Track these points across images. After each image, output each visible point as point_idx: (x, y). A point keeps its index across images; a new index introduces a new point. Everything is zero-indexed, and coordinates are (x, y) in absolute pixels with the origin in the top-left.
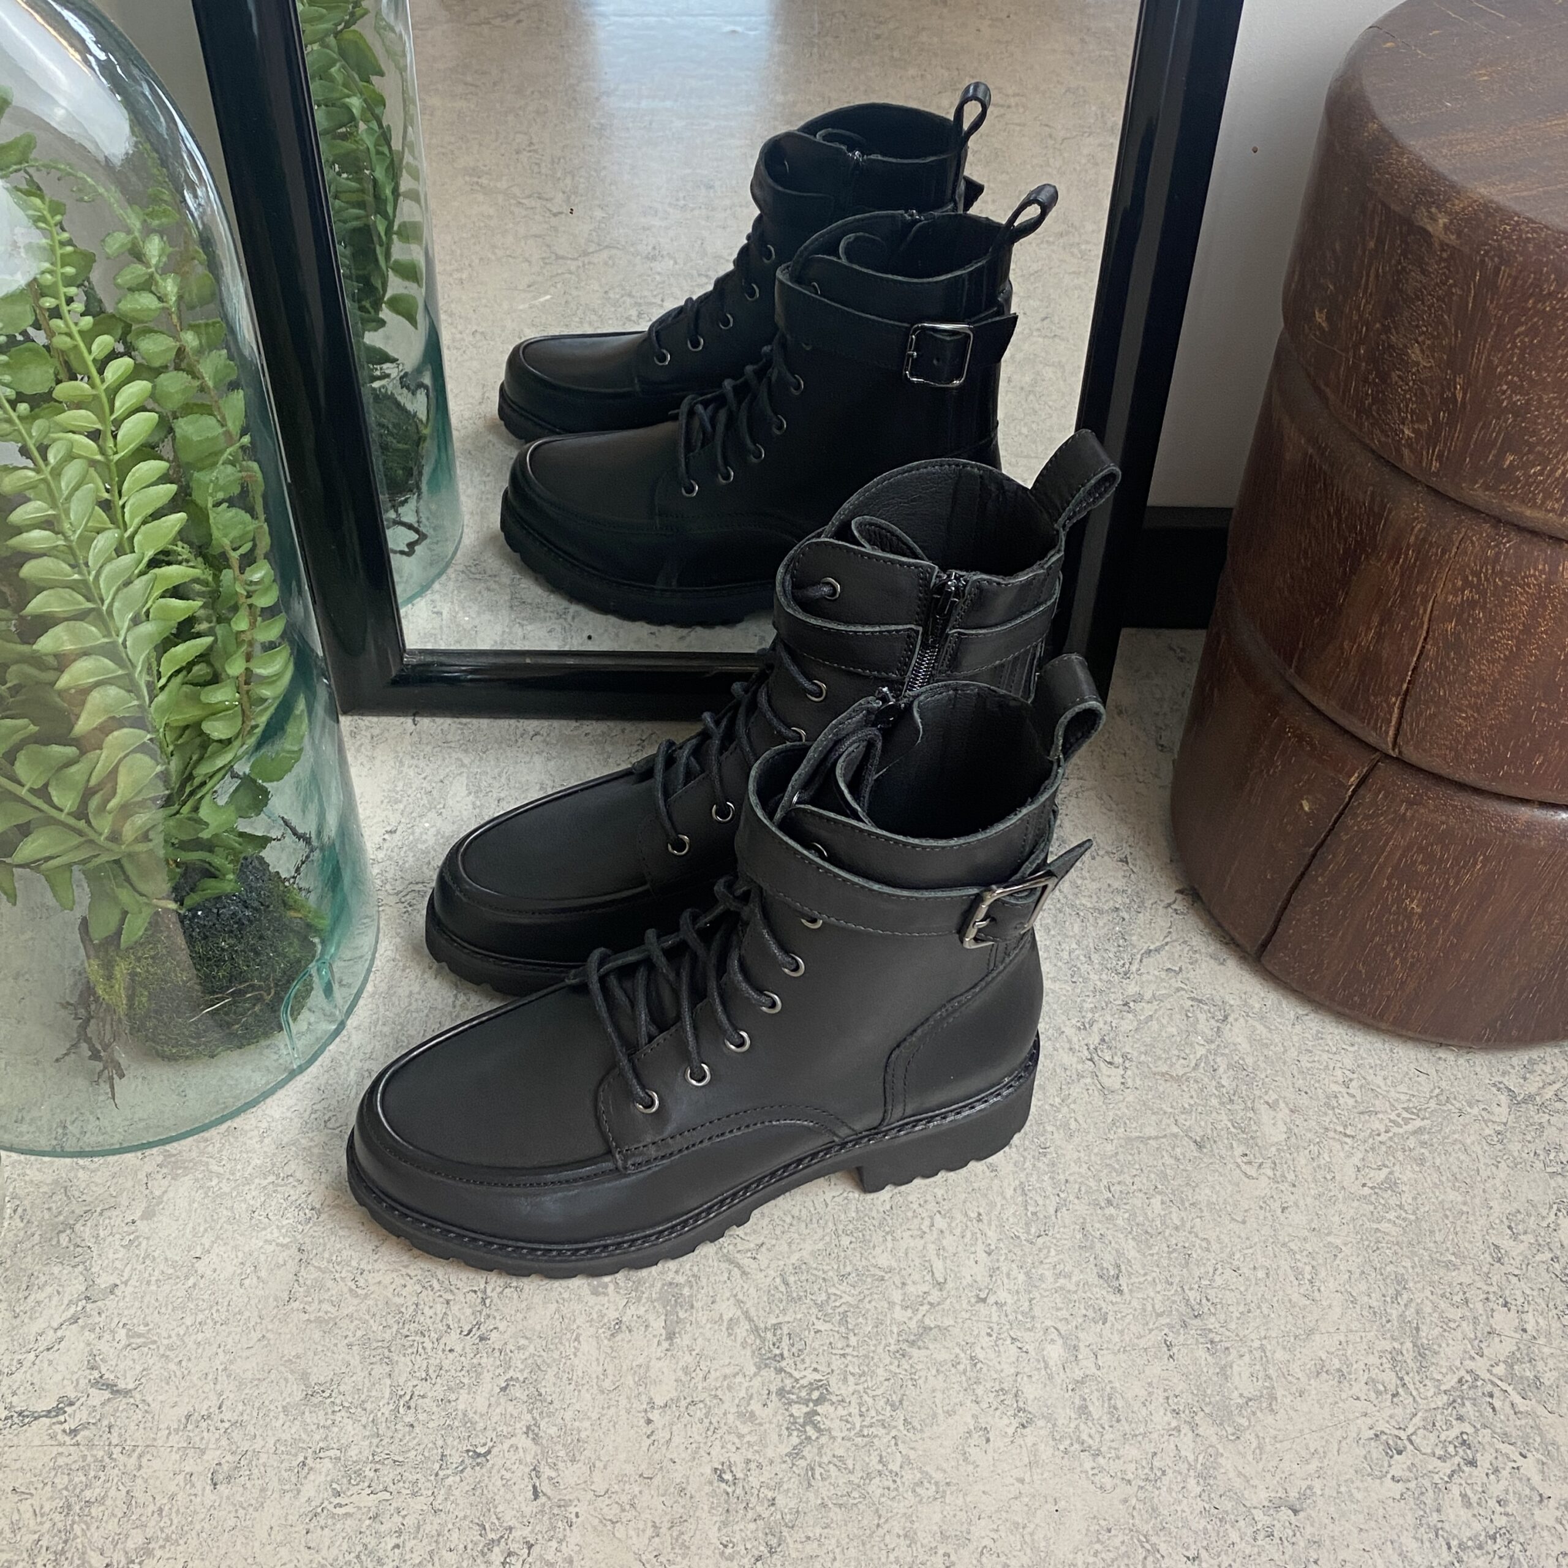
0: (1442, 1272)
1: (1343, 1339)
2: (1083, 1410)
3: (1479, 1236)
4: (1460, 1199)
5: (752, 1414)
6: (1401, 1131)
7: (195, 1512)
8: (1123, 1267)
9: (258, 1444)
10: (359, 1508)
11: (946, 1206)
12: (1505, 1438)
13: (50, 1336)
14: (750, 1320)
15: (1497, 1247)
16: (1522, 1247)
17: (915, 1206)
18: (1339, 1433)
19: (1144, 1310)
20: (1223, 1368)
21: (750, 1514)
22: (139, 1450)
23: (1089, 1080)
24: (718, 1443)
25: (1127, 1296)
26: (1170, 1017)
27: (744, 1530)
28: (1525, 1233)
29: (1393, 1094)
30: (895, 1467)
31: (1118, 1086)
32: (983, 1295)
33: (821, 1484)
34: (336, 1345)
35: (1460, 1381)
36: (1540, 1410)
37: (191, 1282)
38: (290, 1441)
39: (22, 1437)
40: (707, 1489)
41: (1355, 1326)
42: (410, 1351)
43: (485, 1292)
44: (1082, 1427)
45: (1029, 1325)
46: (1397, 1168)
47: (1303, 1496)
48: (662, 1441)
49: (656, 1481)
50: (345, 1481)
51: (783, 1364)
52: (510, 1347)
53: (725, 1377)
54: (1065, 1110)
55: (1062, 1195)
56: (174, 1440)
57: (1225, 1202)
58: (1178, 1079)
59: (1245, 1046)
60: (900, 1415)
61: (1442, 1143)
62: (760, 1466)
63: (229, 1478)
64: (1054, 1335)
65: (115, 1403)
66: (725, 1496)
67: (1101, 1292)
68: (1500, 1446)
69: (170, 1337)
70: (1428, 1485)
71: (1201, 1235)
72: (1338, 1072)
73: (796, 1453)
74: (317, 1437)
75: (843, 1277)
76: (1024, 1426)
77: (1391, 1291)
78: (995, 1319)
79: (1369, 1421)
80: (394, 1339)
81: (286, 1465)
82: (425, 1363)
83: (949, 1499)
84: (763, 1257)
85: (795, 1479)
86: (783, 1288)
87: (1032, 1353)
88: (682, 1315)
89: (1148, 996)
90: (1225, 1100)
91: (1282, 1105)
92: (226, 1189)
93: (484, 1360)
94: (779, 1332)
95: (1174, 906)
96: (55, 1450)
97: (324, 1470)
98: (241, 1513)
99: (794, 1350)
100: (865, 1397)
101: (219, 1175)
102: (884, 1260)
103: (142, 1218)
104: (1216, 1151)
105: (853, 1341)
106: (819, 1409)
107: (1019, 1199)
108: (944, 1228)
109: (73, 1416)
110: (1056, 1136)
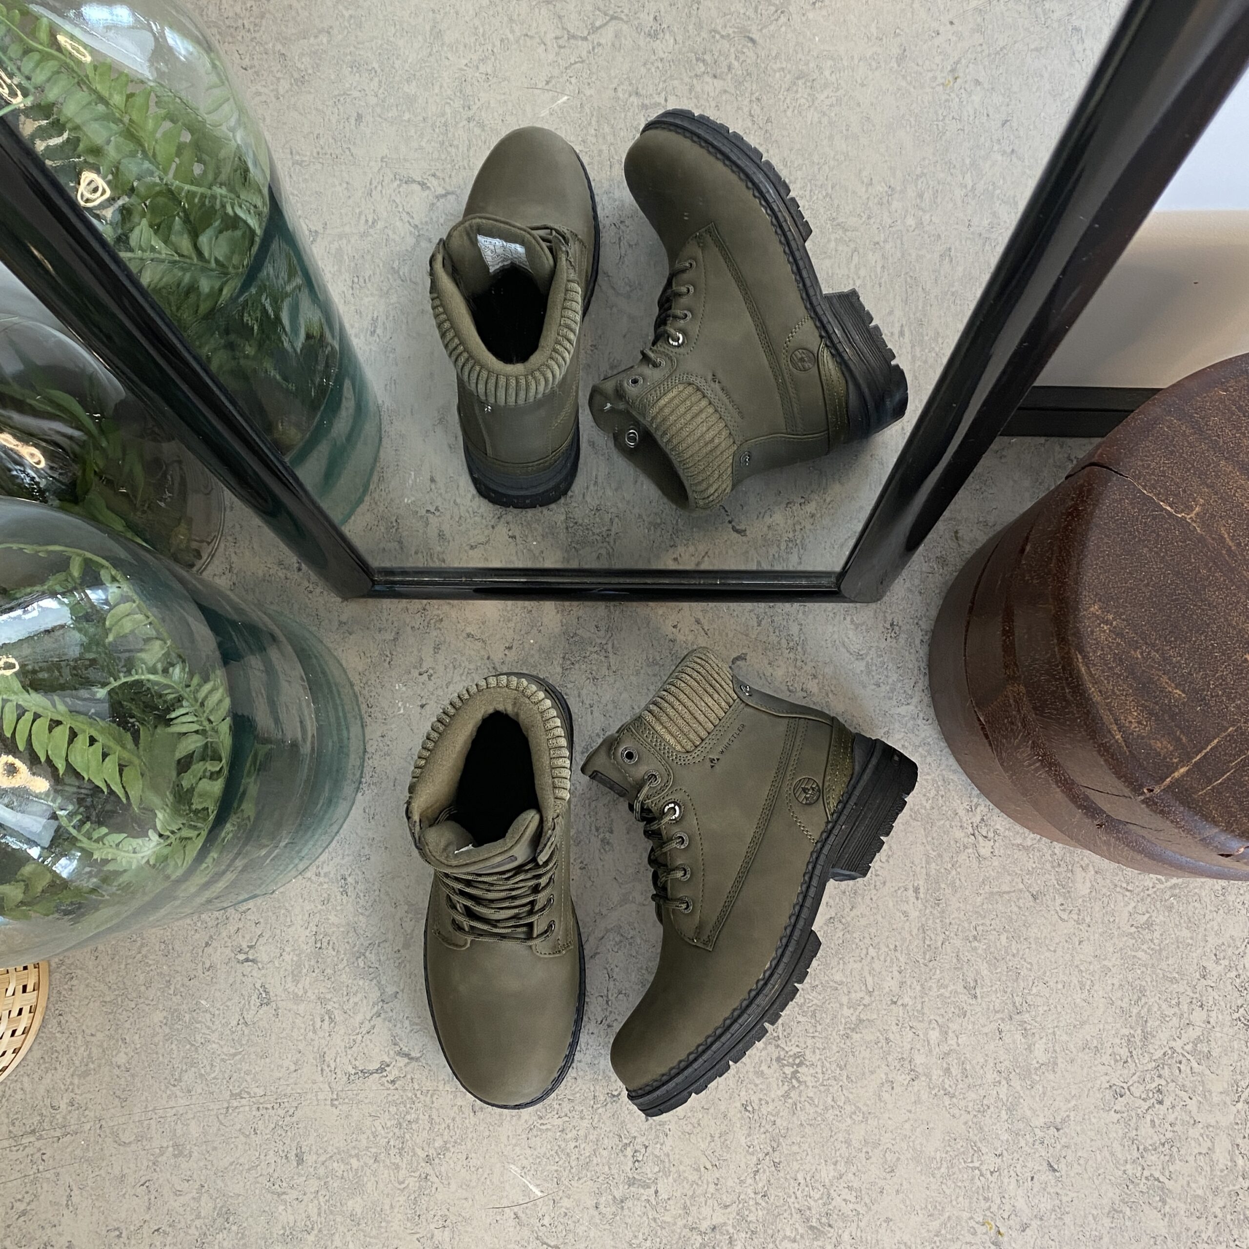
0: (1167, 984)
1: (1101, 1027)
2: (947, 1070)
3: (1195, 961)
4: (1189, 935)
5: (762, 1072)
6: (1162, 886)
8: (979, 982)
10: (553, 1126)
11: (876, 940)
12: (1183, 1088)
15: (1204, 968)
16: (1220, 968)
17: (857, 941)
18: (1090, 1085)
19: (988, 1009)
20: (1029, 1046)
21: (762, 1130)
23: (971, 850)
24: (744, 1089)
25: (979, 1000)
27: (759, 1139)
28: (1224, 958)
30: (841, 1104)
31: (989, 854)
32: (895, 999)
33: (800, 1113)
35: (1164, 1054)
36: (1207, 1072)
39: (366, 1084)
40: (739, 1115)
41: (1110, 1020)
44: (946, 1080)
45: (921, 1019)
47: (1063, 1121)
49: (712, 1111)
51: (780, 1042)
54: (954, 872)
55: (947, 933)
57: (1045, 937)
58: (1026, 849)
60: (845, 1073)
61: (1186, 896)
62: (767, 1103)
64: (934, 1025)
65: (412, 1065)
66: (748, 1119)
67: (964, 997)
68: (1178, 1092)
70: (1133, 1114)
71: (1028, 960)
73: (786, 1096)
75: (814, 988)
76: (913, 1080)
77: (1135, 997)
78: (901, 1014)
79: (1107, 1078)
85: (787, 1110)
87: (921, 1036)
90: (1055, 864)
91: (1091, 868)
96: (386, 1092)
100: (825, 1062)
102: (838, 977)
103: (403, 947)
104: (1044, 901)
105: (819, 1028)
106: (799, 1069)
107: (921, 936)
108: (874, 955)
109: (390, 1072)
110: (947, 891)
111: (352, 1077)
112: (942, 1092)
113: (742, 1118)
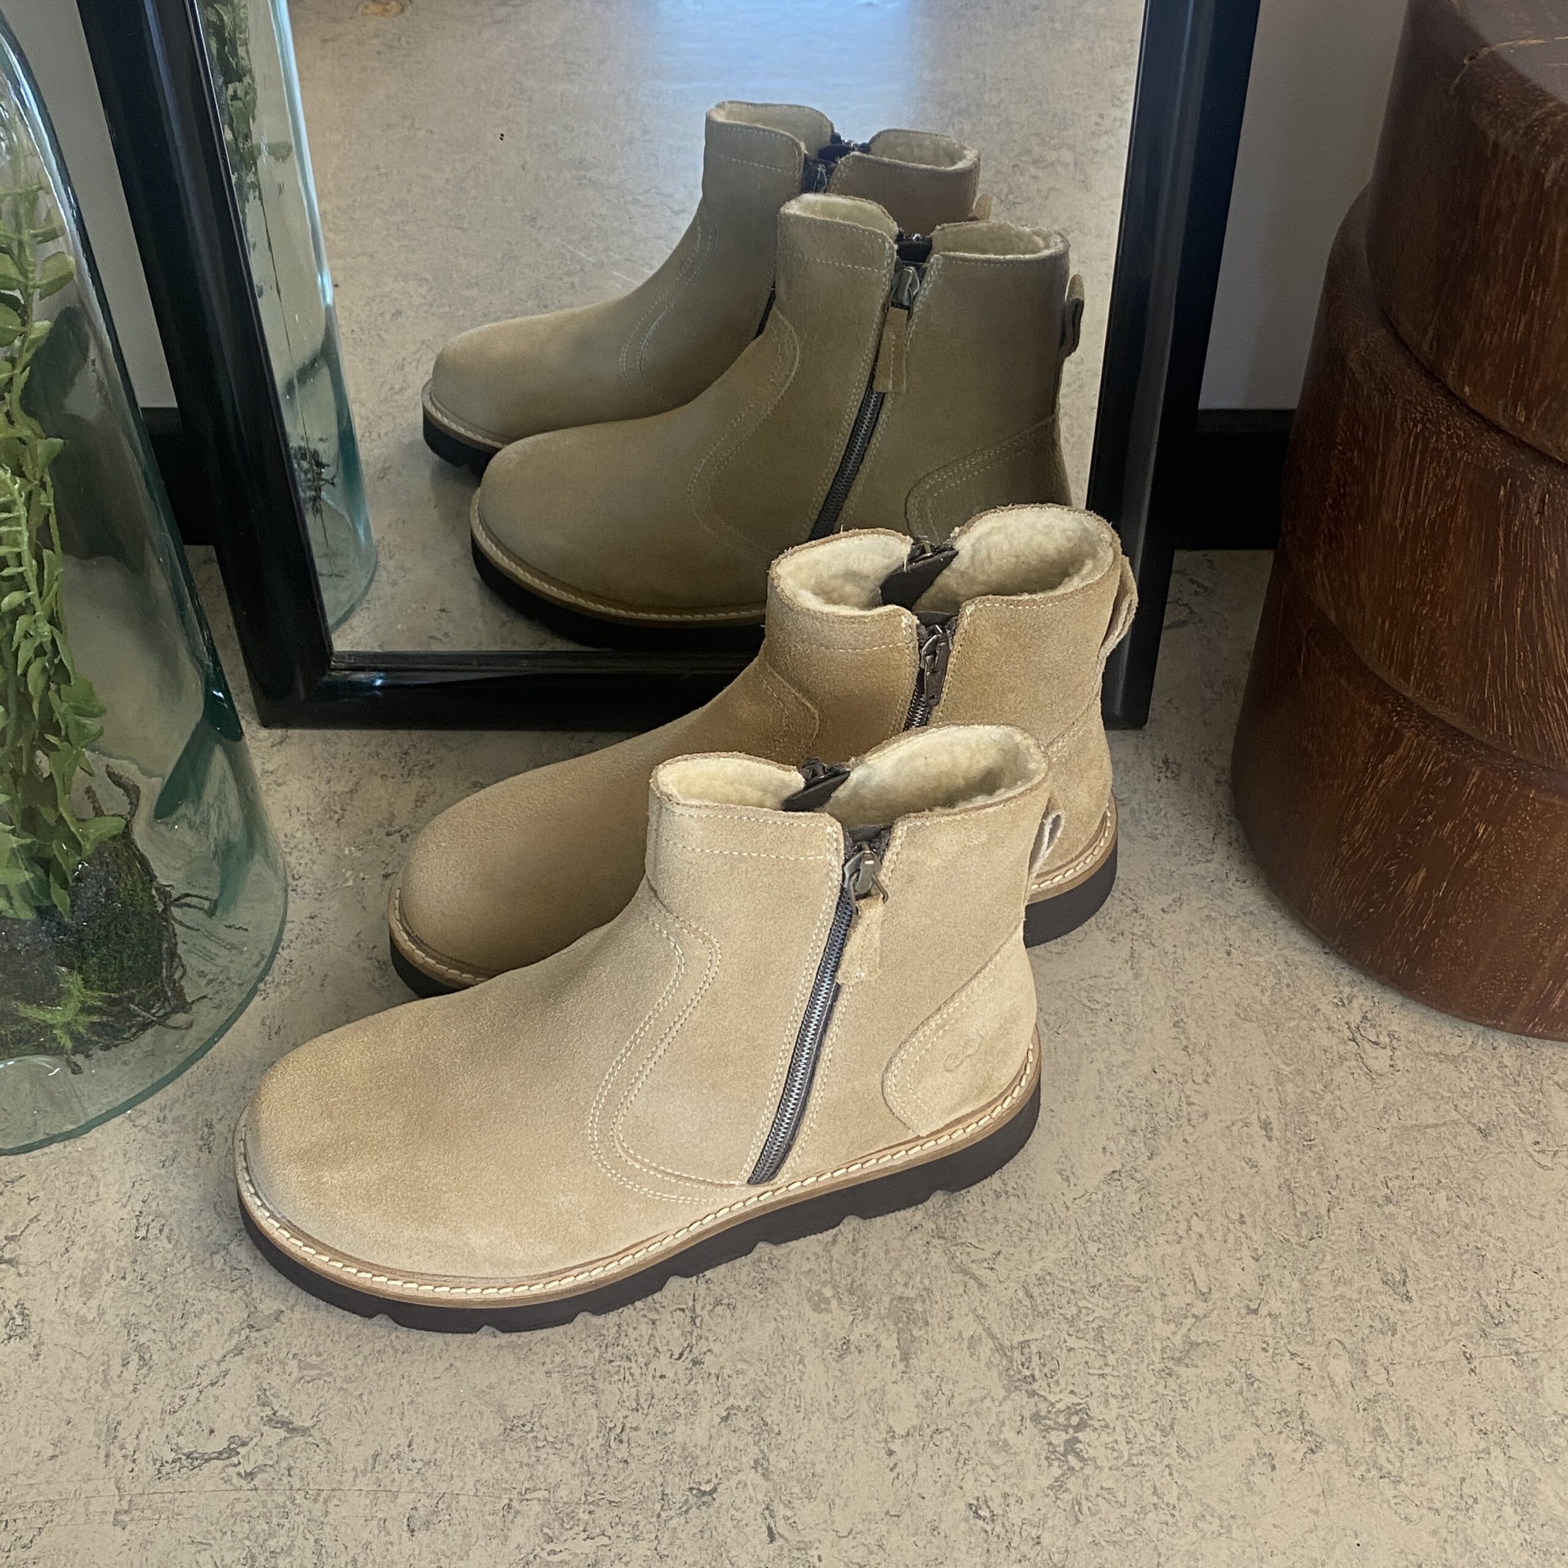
2: (1378, 1432)
5: (1006, 1442)
8: (1409, 1273)
9: (457, 1484)
10: (576, 1555)
11: (1203, 1207)
13: (213, 1370)
14: (994, 1337)
19: (1437, 1318)
20: (1532, 1383)
21: (1014, 1555)
22: (324, 1494)
23: (1353, 1063)
24: (970, 1475)
25: (1417, 1303)
30: (1173, 1501)
31: (1387, 1069)
32: (1253, 1306)
33: (1090, 1520)
34: (532, 1373)
38: (492, 1481)
39: (193, 1481)
42: (616, 1377)
43: (694, 1310)
44: (1379, 1451)
45: (1309, 1339)
48: (906, 1475)
49: (906, 1518)
50: (557, 1525)
51: (1035, 1386)
52: (727, 1371)
53: (971, 1402)
54: (1329, 1097)
55: (1334, 1193)
56: (362, 1482)
57: (1519, 1196)
58: (1453, 1059)
60: (1172, 1441)
62: (1020, 1501)
63: (427, 1524)
64: (1337, 1349)
65: (293, 1442)
66: (983, 1534)
67: (1386, 1300)
69: (346, 1367)
71: (1494, 1234)
73: (1058, 1486)
74: (522, 1478)
75: (1094, 1288)
76: (1311, 1450)
78: (1270, 1332)
80: (598, 1364)
81: (489, 1508)
82: (634, 1390)
83: (1235, 1530)
84: (1001, 1266)
85: (1061, 1515)
86: (1026, 1302)
87: (1316, 1369)
88: (916, 1333)
90: (1509, 1081)
93: (699, 1388)
94: (1026, 1351)
96: (232, 1496)
97: (532, 1513)
99: (1046, 1370)
100: (1131, 1422)
102: (1139, 1269)
104: (1504, 1139)
105: (1112, 1359)
106: (1080, 1435)
107: (1285, 1198)
108: (1203, 1232)
109: (247, 1457)
110: (1321, 1126)
111: (167, 1468)
113: (971, 1532)
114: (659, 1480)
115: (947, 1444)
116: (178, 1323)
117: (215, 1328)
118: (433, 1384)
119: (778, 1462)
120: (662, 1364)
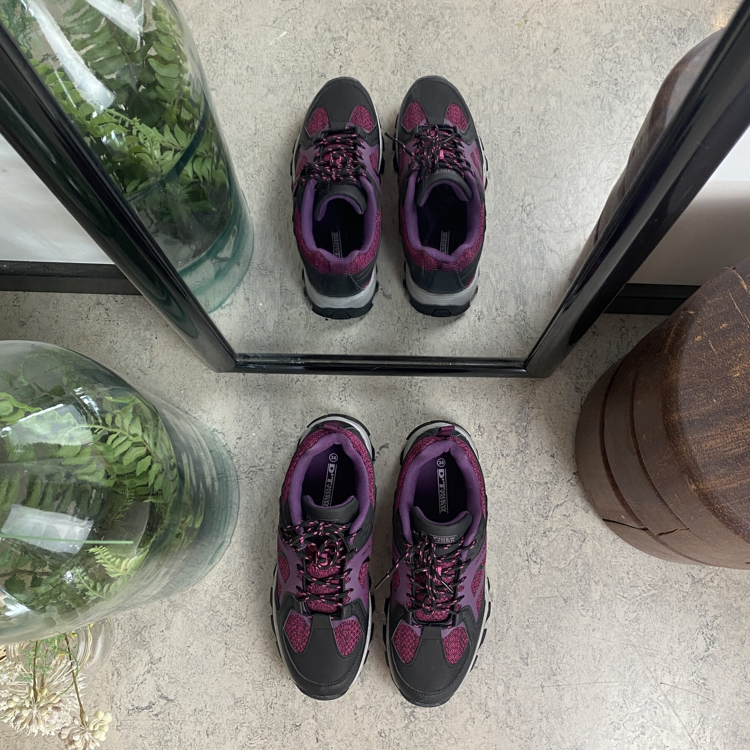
0: (649, 658)
1: (606, 685)
2: (509, 712)
3: (666, 643)
4: (662, 626)
5: (392, 712)
6: (646, 595)
7: (203, 745)
8: (529, 654)
9: (221, 720)
10: (258, 745)
12: (658, 724)
13: (141, 678)
15: (672, 647)
16: (681, 648)
19: (535, 672)
20: (561, 696)
22: (180, 722)
23: (526, 570)
24: (379, 722)
25: (530, 666)
26: (562, 540)
28: (684, 641)
29: (646, 578)
30: (440, 732)
31: (537, 573)
33: (415, 738)
34: (243, 683)
35: (646, 703)
36: (673, 714)
37: (188, 657)
38: (231, 720)
39: (139, 716)
41: (612, 680)
44: (508, 718)
45: (492, 678)
46: (641, 613)
47: (582, 745)
48: (360, 721)
49: (359, 736)
50: (252, 735)
53: (382, 697)
54: (515, 584)
55: (510, 623)
56: (191, 719)
57: (572, 627)
58: (561, 570)
59: (590, 554)
60: (444, 713)
61: (661, 601)
62: (394, 731)
63: (212, 733)
64: (501, 682)
65: (168, 705)
66: (382, 742)
67: (520, 665)
68: (654, 727)
69: (184, 679)
70: (626, 741)
71: (561, 641)
72: (626, 567)
73: (407, 727)
74: (240, 718)
76: (487, 718)
77: (628, 665)
78: (480, 675)
79: (610, 717)
80: (264, 680)
81: (231, 728)
82: (275, 690)
85: (406, 736)
87: (493, 689)
88: (366, 672)
89: (554, 530)
90: (579, 580)
91: (601, 582)
92: (195, 617)
95: (571, 481)
96: (152, 721)
97: (244, 731)
98: (218, 746)
101: (191, 611)
103: (165, 629)
104: (571, 604)
106: (415, 710)
109: (155, 709)
110: (510, 596)
111: (131, 712)
112: (505, 725)
113: (378, 741)
114: (283, 721)
115: (373, 711)
116: (128, 661)
117: (140, 663)
118: (211, 686)
119: (320, 717)
120: (284, 681)
